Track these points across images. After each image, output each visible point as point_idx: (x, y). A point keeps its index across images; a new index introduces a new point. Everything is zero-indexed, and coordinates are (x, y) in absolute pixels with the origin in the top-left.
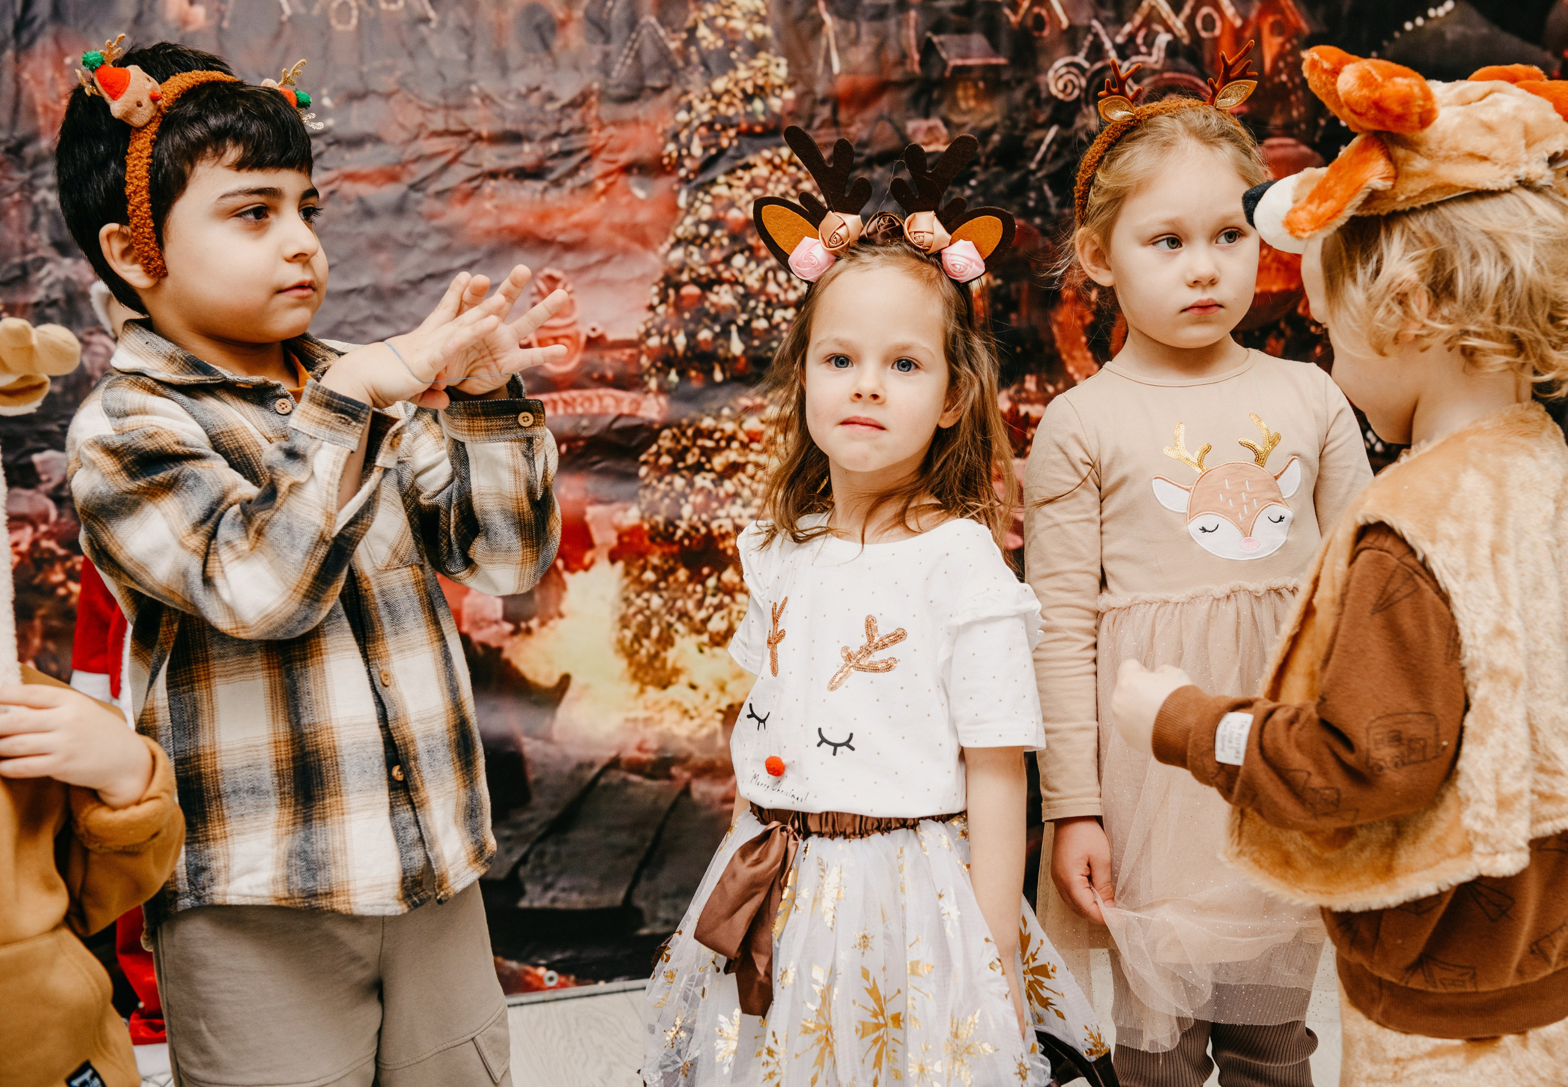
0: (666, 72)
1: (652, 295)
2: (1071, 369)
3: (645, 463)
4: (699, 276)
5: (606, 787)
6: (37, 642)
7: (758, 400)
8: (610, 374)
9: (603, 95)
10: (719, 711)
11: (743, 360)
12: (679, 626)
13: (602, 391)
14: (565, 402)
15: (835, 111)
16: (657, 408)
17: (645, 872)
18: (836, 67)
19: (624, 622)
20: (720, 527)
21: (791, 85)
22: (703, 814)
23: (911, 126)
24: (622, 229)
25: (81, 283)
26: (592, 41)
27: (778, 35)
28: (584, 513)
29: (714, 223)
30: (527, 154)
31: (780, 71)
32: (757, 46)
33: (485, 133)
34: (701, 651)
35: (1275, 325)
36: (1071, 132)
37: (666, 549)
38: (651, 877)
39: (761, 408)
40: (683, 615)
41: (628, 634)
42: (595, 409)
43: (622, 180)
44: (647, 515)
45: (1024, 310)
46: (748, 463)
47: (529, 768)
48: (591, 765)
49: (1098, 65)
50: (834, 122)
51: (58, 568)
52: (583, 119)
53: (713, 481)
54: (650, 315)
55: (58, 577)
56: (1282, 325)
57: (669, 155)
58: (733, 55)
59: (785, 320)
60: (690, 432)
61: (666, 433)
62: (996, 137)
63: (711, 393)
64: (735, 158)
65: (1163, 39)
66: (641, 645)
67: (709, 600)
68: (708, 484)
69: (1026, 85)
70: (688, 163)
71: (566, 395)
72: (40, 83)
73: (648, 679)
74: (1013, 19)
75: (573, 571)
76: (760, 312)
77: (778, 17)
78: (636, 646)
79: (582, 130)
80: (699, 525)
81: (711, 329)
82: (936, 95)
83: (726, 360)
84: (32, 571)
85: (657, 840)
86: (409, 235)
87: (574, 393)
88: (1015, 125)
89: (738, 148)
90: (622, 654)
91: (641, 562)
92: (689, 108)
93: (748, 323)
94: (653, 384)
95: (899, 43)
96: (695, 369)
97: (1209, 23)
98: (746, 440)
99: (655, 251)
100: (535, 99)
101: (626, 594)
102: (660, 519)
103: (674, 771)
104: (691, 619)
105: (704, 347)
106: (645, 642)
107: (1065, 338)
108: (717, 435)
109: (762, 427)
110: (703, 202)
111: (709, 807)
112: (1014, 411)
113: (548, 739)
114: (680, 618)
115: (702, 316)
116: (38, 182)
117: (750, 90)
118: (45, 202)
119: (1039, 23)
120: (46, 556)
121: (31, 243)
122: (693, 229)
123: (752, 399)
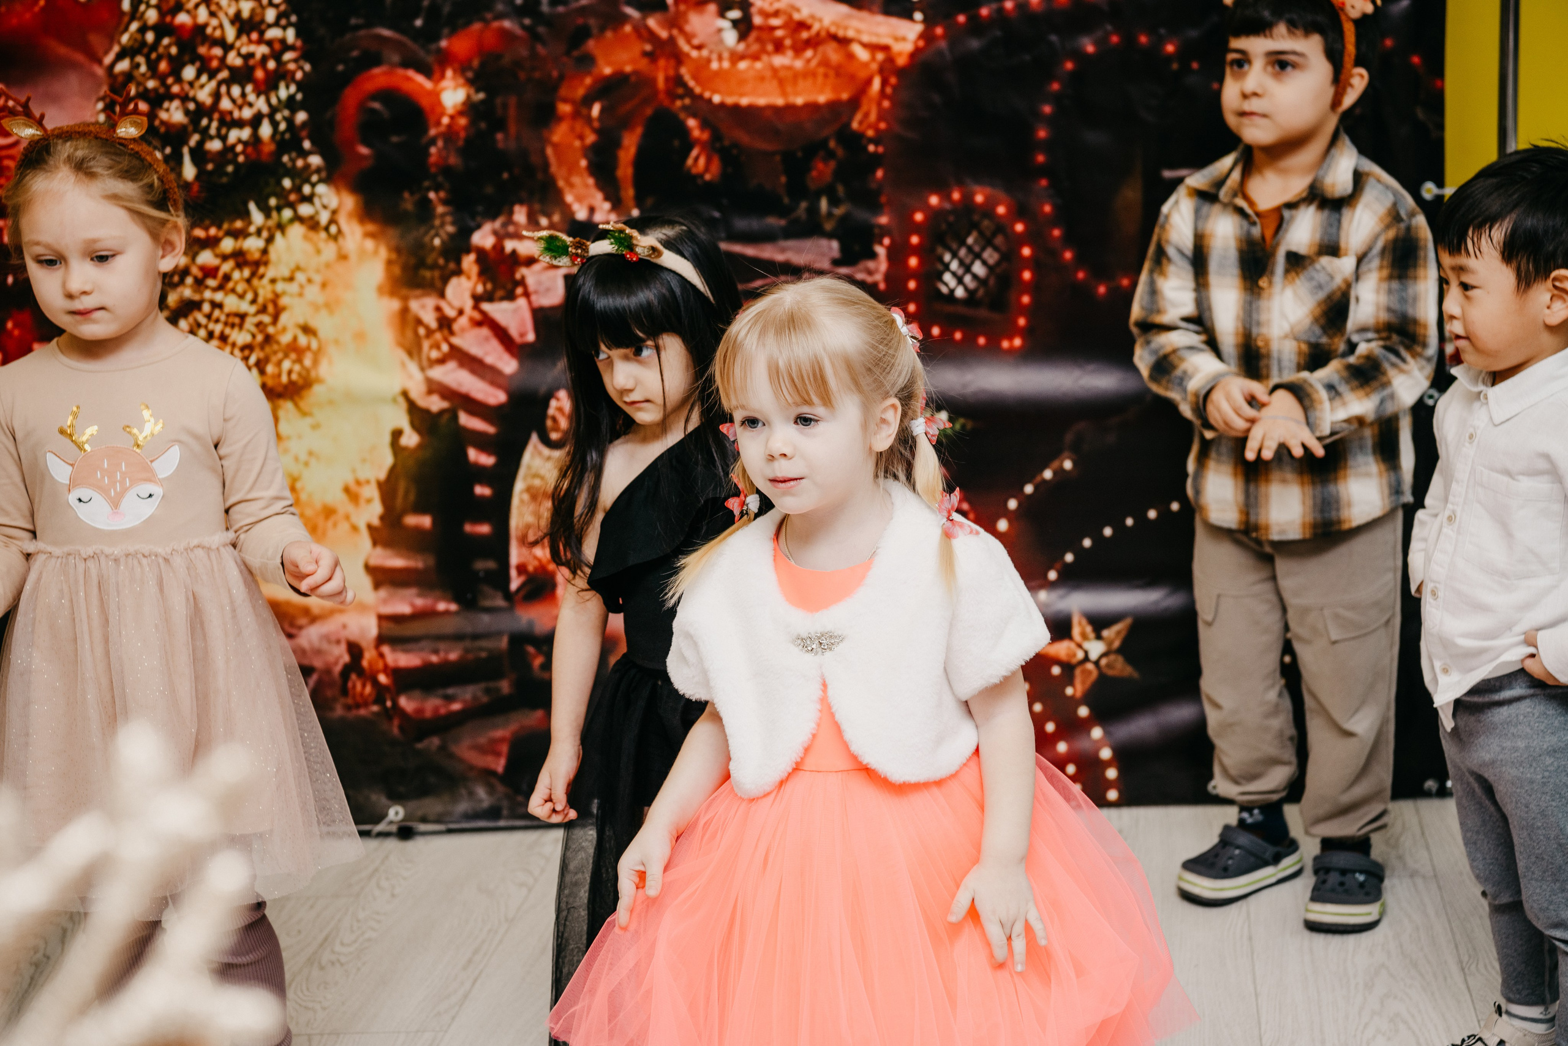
1: (97, 112)
2: (569, 198)
4: (146, 89)
7: (213, 231)
11: (196, 186)
29: (161, 30)
35: (824, 143)
39: (217, 240)
45: (513, 128)
46: (204, 300)
56: (832, 144)
59: (240, 141)
76: (213, 131)
93: (201, 144)
98: (200, 275)
99: (100, 62)
107: (560, 162)
109: (218, 262)
112: (499, 247)
115: (153, 135)
122: (139, 37)
123: (207, 229)
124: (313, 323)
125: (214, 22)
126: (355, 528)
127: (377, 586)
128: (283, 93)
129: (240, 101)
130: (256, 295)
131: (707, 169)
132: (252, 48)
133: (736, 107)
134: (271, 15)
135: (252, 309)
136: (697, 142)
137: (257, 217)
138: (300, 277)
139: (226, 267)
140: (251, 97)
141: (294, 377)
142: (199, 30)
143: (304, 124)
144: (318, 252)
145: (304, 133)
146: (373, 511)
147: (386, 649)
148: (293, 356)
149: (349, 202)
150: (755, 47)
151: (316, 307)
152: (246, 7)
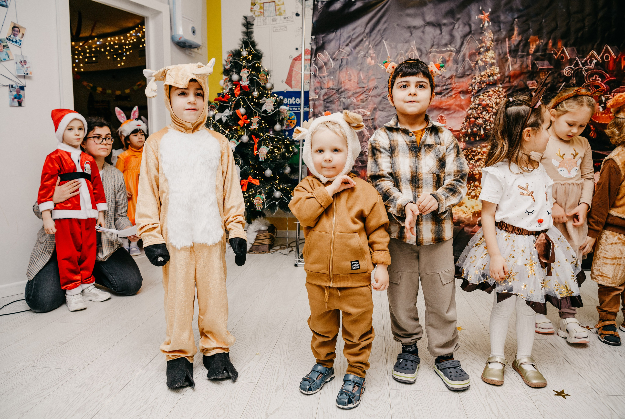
0: (470, 71)
1: (464, 120)
4: (475, 116)
7: (486, 144)
9: (456, 76)
10: (472, 213)
11: (483, 135)
15: (510, 79)
16: (463, 145)
18: (511, 69)
20: (476, 172)
21: (499, 73)
22: (466, 234)
23: (528, 82)
24: (458, 106)
26: (454, 64)
27: (497, 62)
29: (479, 105)
30: (438, 89)
31: (497, 70)
32: (492, 64)
34: (469, 199)
36: (569, 84)
39: (487, 146)
43: (459, 95)
49: (577, 68)
50: (509, 82)
52: (451, 81)
54: (463, 125)
57: (470, 89)
58: (486, 67)
60: (470, 151)
61: (465, 151)
62: (549, 85)
63: (475, 142)
64: (485, 90)
65: (595, 61)
67: (471, 188)
68: (473, 163)
69: (558, 73)
70: (474, 91)
72: (343, 77)
74: (555, 57)
76: (488, 125)
77: (497, 58)
79: (451, 84)
81: (476, 128)
82: (535, 75)
83: (480, 135)
88: (554, 82)
89: (486, 88)
92: (475, 79)
93: (485, 127)
94: (462, 140)
95: (526, 63)
96: (472, 137)
97: (607, 57)
98: (483, 153)
99: (465, 111)
100: (441, 77)
103: (461, 224)
105: (475, 132)
108: (476, 152)
110: (477, 100)
111: (468, 233)
115: (475, 125)
117: (490, 75)
118: (342, 101)
119: (562, 58)
121: (339, 109)
122: (474, 106)
125: (491, 103)
131: (594, 136)
133: (601, 123)
136: (592, 130)
142: (488, 105)
150: (606, 112)
152: (498, 100)
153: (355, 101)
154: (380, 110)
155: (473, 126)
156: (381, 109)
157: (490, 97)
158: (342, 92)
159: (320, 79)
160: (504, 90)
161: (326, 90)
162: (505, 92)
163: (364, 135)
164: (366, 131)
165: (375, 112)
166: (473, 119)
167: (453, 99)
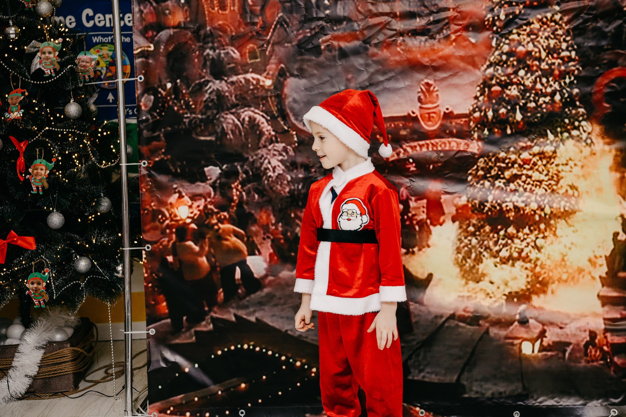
1: (476, 91)
3: (471, 174)
4: (501, 81)
5: (448, 327)
6: (207, 248)
7: (529, 143)
8: (455, 131)
10: (505, 295)
11: (522, 123)
12: (485, 253)
13: (450, 139)
14: (433, 144)
16: (477, 148)
17: (467, 368)
19: (458, 250)
20: (507, 206)
22: (495, 343)
24: (463, 58)
25: (223, 91)
28: (440, 198)
29: (510, 54)
30: (419, 23)
33: (398, 14)
34: (496, 266)
37: (479, 216)
38: (470, 371)
39: (531, 147)
40: (487, 248)
41: (460, 256)
42: (447, 148)
43: (464, 34)
44: (470, 200)
46: (523, 174)
47: (412, 316)
48: (441, 317)
51: (214, 217)
53: (504, 183)
54: (476, 101)
55: (214, 221)
57: (488, 20)
59: (544, 102)
60: (493, 159)
61: (481, 160)
63: (505, 140)
64: (522, 20)
66: (466, 262)
67: (500, 241)
70: (497, 23)
71: (433, 141)
73: (469, 278)
75: (435, 225)
76: (532, 99)
78: (464, 262)
79: (446, 9)
80: (496, 205)
81: (506, 108)
83: (513, 123)
84: (205, 217)
85: (473, 353)
86: (361, 65)
87: (437, 140)
89: (524, 14)
90: (457, 266)
91: (468, 222)
93: (525, 104)
94: (476, 135)
96: (497, 128)
98: (522, 163)
99: (479, 69)
101: (460, 237)
102: (477, 202)
103: (481, 322)
104: (491, 250)
105: (502, 117)
106: (468, 260)
108: (507, 161)
109: (531, 157)
110: (504, 43)
111: (498, 340)
113: (421, 303)
114: (485, 250)
115: (502, 101)
116: (206, 46)
118: (208, 55)
120: (210, 212)
121: (203, 74)
122: (499, 57)
123: (526, 143)
124: (575, 184)
125: (536, 50)
126: (593, 278)
127: (603, 305)
128: (567, 81)
129: (546, 85)
130: (549, 171)
132: (553, 61)
134: (564, 45)
135: (546, 178)
137: (551, 136)
138: (571, 163)
139: (535, 159)
140: (552, 83)
141: (567, 209)
142: (529, 53)
143: (577, 94)
144: (581, 152)
145: (577, 99)
146: (603, 270)
147: (608, 335)
148: (566, 199)
149: (597, 129)
151: (578, 177)
152: (552, 42)
153: (236, 55)
154: (292, 75)
155: (499, 103)
156: (296, 73)
157: (533, 37)
158: (206, 36)
159: (154, 4)
160: (566, 19)
161: (171, 31)
162: (566, 24)
163: (262, 133)
164: (266, 124)
165: (282, 79)
166: (497, 88)
167: (451, 44)
